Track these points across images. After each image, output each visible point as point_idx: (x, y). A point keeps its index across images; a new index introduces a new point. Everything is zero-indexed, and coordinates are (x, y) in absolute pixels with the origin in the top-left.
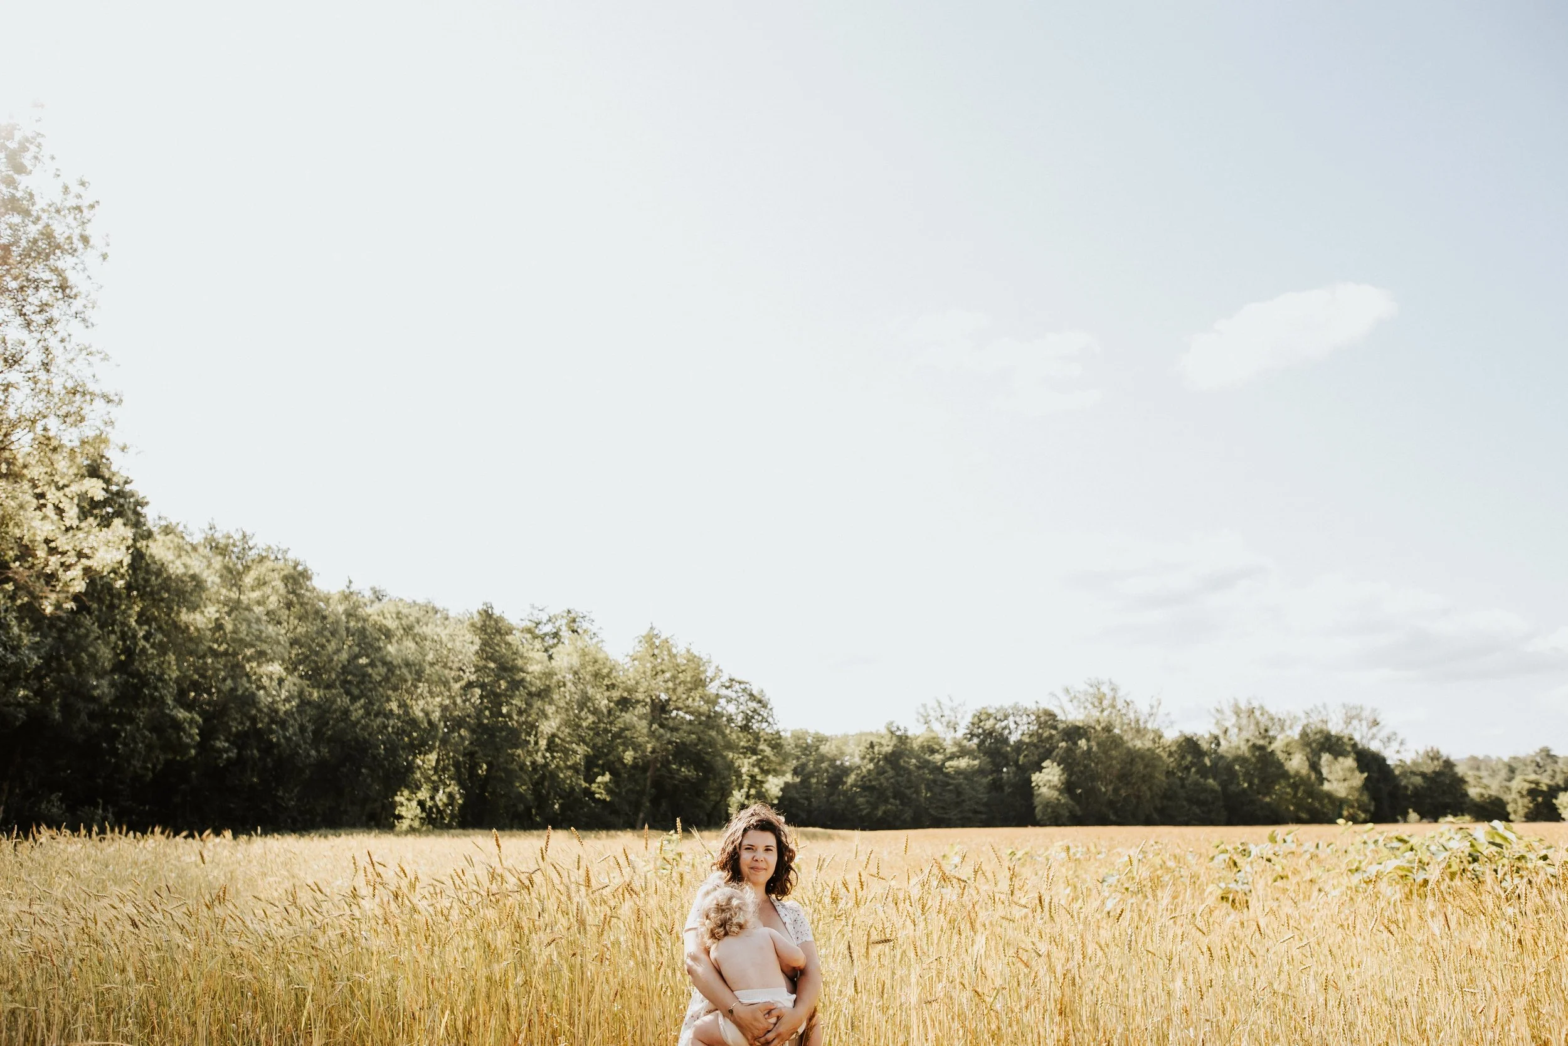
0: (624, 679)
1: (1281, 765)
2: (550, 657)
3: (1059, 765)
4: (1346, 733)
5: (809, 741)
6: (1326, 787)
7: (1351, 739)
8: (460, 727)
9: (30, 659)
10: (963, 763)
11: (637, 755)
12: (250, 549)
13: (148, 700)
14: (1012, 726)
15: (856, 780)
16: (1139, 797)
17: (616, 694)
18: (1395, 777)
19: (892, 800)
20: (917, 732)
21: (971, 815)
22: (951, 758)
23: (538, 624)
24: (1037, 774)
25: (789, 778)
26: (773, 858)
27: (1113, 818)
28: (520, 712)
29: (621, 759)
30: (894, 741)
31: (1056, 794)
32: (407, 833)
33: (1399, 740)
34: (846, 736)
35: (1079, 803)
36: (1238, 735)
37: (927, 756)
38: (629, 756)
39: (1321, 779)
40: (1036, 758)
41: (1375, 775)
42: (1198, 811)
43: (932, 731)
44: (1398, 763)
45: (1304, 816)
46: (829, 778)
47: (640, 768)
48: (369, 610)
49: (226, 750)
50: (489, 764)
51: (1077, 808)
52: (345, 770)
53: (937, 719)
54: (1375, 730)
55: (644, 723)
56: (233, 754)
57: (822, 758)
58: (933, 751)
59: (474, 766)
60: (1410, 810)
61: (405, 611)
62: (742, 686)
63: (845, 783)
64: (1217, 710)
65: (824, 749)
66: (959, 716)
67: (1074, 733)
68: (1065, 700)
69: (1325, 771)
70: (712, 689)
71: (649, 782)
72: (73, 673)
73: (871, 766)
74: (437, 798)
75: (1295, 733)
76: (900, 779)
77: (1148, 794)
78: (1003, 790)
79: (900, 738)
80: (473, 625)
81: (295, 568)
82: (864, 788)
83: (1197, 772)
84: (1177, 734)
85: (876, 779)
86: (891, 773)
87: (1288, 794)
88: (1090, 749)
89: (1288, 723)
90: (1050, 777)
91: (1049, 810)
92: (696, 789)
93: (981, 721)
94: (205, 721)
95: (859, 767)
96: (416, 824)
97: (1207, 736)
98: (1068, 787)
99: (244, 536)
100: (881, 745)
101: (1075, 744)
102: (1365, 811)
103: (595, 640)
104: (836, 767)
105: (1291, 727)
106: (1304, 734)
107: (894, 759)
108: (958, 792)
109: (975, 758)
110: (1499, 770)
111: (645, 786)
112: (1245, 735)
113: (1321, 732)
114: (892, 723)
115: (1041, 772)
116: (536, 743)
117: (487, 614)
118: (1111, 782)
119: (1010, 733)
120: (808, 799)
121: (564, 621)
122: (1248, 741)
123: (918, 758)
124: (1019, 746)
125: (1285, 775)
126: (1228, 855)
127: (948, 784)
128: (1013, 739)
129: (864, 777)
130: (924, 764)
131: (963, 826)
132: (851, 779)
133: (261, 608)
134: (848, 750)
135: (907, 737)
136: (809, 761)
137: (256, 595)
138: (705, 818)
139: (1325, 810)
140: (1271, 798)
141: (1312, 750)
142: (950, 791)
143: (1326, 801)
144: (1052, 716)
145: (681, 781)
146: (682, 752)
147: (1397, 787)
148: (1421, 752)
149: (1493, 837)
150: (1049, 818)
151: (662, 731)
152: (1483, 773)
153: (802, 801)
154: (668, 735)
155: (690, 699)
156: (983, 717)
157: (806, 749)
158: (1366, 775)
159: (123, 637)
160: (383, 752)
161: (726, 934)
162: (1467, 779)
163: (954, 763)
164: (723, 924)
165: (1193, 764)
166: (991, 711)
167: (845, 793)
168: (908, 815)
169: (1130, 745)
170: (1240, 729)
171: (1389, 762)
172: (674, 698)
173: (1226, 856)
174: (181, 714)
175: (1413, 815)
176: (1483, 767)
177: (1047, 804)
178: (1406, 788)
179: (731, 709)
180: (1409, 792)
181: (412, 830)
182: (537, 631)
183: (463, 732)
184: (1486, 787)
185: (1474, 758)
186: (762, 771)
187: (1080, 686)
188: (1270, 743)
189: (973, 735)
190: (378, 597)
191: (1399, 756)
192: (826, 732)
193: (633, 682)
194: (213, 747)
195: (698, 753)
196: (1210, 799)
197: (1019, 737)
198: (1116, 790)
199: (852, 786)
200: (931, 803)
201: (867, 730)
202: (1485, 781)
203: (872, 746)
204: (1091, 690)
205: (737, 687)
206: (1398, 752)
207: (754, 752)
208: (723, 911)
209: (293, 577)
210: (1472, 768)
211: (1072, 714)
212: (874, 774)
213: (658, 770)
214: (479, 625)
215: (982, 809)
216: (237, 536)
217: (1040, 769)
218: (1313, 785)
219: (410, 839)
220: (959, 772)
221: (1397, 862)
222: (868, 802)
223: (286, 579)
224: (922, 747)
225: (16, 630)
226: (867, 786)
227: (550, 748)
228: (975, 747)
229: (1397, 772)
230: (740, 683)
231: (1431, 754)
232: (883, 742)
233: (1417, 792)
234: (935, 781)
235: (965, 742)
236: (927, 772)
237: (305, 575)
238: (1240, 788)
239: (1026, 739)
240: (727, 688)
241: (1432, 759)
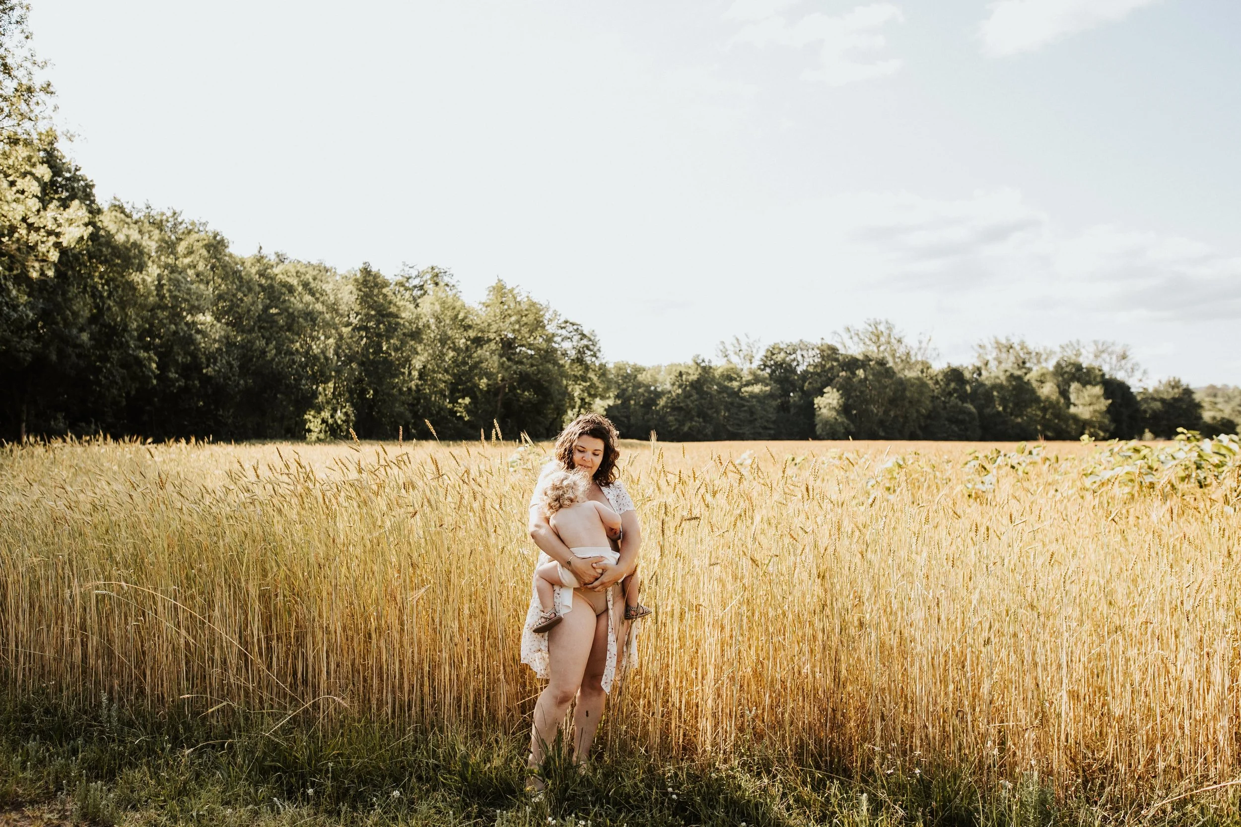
0: (479, 322)
1: (1033, 391)
2: (417, 306)
3: (838, 391)
4: (1096, 364)
5: (629, 371)
6: (1073, 410)
7: (1100, 370)
8: (351, 362)
9: (27, 316)
10: (757, 389)
11: (490, 382)
12: (181, 223)
13: (118, 344)
14: (800, 358)
15: (666, 402)
16: (906, 417)
17: (472, 334)
18: (1137, 402)
19: (696, 419)
20: (719, 364)
21: (761, 430)
22: (748, 384)
23: (408, 279)
24: (819, 398)
25: (611, 402)
26: (598, 460)
27: (882, 434)
28: (396, 349)
29: (477, 386)
30: (700, 370)
31: (834, 414)
32: (315, 442)
33: (1141, 371)
34: (659, 367)
35: (853, 422)
36: (997, 367)
37: (726, 383)
38: (483, 383)
39: (1068, 403)
40: (819, 385)
41: (1119, 401)
42: (956, 429)
43: (731, 363)
44: (1141, 390)
45: (1049, 434)
46: (645, 401)
47: (494, 391)
48: (276, 270)
49: (177, 380)
50: (375, 391)
51: (852, 426)
52: (266, 396)
53: (735, 353)
54: (1123, 362)
55: (495, 358)
56: (182, 383)
57: (639, 385)
58: (731, 379)
59: (364, 391)
60: (1147, 430)
61: (302, 270)
62: (575, 327)
63: (658, 405)
64: (980, 346)
65: (641, 377)
66: (755, 351)
67: (852, 364)
68: (846, 337)
69: (1073, 398)
70: (551, 329)
71: (499, 405)
72: (61, 326)
73: (680, 391)
74: (337, 417)
75: (1050, 366)
76: (703, 401)
77: (915, 415)
78: (789, 412)
79: (704, 368)
80: (356, 280)
81: (215, 237)
82: (674, 408)
83: (959, 397)
84: (945, 366)
85: (683, 401)
86: (695, 396)
87: (1037, 415)
88: (866, 379)
89: (1044, 356)
90: (830, 401)
91: (828, 427)
92: (537, 408)
93: (773, 354)
94: (160, 359)
95: (670, 392)
96: (322, 436)
97: (970, 368)
98: (845, 409)
99: (175, 213)
100: (688, 374)
101: (854, 374)
102: (1105, 431)
103: (454, 291)
104: (650, 392)
105: (1046, 360)
106: (1058, 366)
107: (698, 386)
108: (752, 412)
109: (767, 385)
110: (1235, 397)
111: (497, 406)
112: (1004, 366)
113: (1074, 364)
114: (698, 356)
115: (822, 396)
116: (410, 373)
117: (366, 272)
118: (883, 405)
119: (798, 365)
120: (628, 417)
121: (428, 276)
122: (1006, 371)
123: (718, 384)
124: (805, 375)
125: (1037, 400)
126: (979, 462)
127: (744, 406)
128: (799, 370)
129: (673, 400)
130: (723, 389)
131: (755, 439)
132: (662, 402)
133: (193, 271)
134: (660, 378)
135: (710, 367)
136: (628, 387)
137: (187, 261)
138: (545, 432)
139: (1069, 429)
140: (1022, 418)
141: (1064, 380)
142: (745, 411)
143: (1071, 422)
144: (834, 350)
145: (524, 403)
146: (525, 380)
147: (1137, 410)
148: (1164, 381)
149: (1219, 449)
150: (828, 434)
151: (510, 364)
152: (1219, 400)
153: (623, 419)
154: (514, 367)
155: (532, 338)
156: (776, 351)
157: (626, 377)
158: (1110, 401)
159: (93, 296)
160: (292, 382)
161: (561, 507)
162: (1204, 404)
163: (749, 389)
164: (558, 499)
165: (955, 390)
166: (782, 346)
167: (657, 412)
168: (709, 430)
169: (901, 375)
170: (1000, 362)
171: (1133, 390)
172: (519, 338)
173: (976, 463)
174: (143, 354)
175: (1148, 435)
176: (1220, 394)
177: (826, 423)
178: (1145, 411)
179: (567, 345)
180: (1148, 416)
181: (319, 440)
182: (407, 285)
183: (354, 365)
184: (1221, 410)
185: (1213, 387)
186: (590, 395)
187: (860, 326)
188: (1026, 374)
189: (765, 366)
190: (281, 259)
191: (1141, 384)
192: (641, 363)
193: (486, 324)
194: (167, 377)
195: (538, 381)
196: (967, 418)
197: (805, 368)
198: (886, 412)
199: (664, 407)
200: (728, 420)
201: (676, 361)
202: (1219, 406)
203: (681, 374)
204: (870, 329)
205: (571, 328)
206: (1140, 380)
207: (584, 379)
208: (558, 489)
209: (213, 245)
210: (1209, 395)
211: (854, 349)
212: (682, 397)
213: (507, 394)
214: (361, 281)
215: (772, 426)
216: (169, 214)
217: (822, 394)
218: (1060, 408)
219: (319, 447)
220: (753, 396)
221: (1128, 469)
222: (676, 419)
223: (208, 247)
224: (722, 375)
225: (14, 292)
226: (676, 407)
227: (421, 376)
228: (767, 375)
229: (1139, 398)
230: (573, 324)
231: (1173, 383)
232: (690, 371)
233: (1156, 415)
234: (732, 404)
235: (759, 372)
236: (725, 395)
237: (222, 243)
238: (994, 410)
239: (811, 369)
240: (562, 328)
241: (1173, 387)
